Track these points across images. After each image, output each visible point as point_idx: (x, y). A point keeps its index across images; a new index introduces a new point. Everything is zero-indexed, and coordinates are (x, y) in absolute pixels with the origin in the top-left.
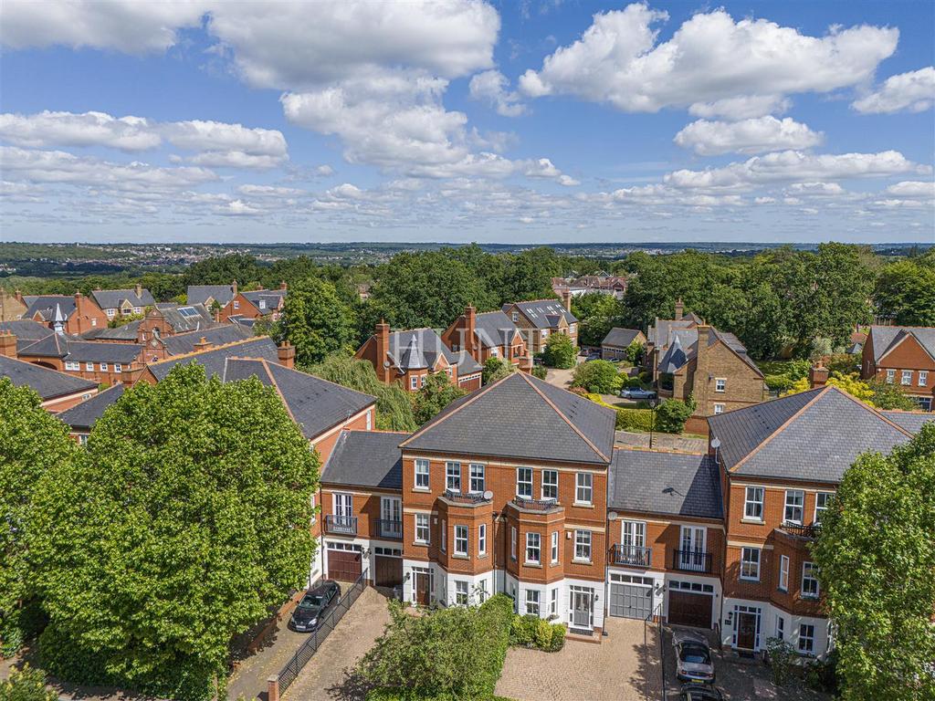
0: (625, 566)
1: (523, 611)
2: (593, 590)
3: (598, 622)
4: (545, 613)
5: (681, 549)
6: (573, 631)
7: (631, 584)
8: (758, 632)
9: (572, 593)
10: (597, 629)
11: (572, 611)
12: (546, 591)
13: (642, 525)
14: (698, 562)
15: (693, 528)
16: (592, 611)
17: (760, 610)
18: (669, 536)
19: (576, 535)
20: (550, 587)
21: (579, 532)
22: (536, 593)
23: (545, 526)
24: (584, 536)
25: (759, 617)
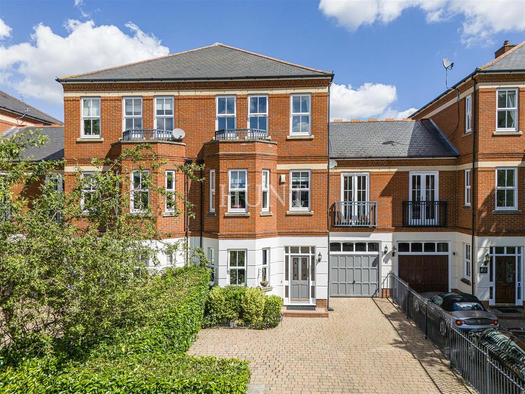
0: (347, 229)
1: (224, 280)
2: (313, 249)
3: (322, 293)
4: (253, 281)
5: (411, 199)
6: (289, 307)
7: (354, 253)
8: (519, 280)
9: (287, 257)
10: (320, 302)
11: (288, 283)
12: (254, 248)
13: (364, 178)
14: (430, 215)
15: (423, 173)
16: (313, 279)
17: (519, 248)
18: (396, 187)
19: (292, 180)
20: (261, 243)
21: (296, 175)
22: (242, 254)
23: (253, 157)
24: (301, 180)
25: (519, 257)
